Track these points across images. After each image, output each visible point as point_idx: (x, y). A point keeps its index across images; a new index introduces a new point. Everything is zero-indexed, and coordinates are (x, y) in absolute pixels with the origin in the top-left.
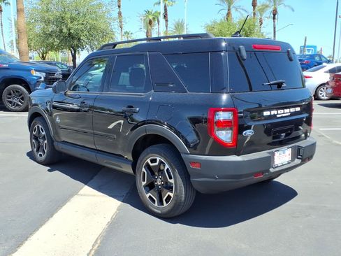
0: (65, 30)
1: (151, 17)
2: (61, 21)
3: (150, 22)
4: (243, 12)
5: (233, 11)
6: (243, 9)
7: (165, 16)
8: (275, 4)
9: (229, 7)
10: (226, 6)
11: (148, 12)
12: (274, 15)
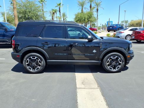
0: (27, 16)
1: (54, 11)
2: (25, 13)
3: (54, 13)
4: (87, 10)
5: (84, 9)
6: (87, 9)
7: (60, 11)
8: (97, 7)
9: (82, 8)
10: (81, 7)
11: (53, 10)
12: (97, 11)
